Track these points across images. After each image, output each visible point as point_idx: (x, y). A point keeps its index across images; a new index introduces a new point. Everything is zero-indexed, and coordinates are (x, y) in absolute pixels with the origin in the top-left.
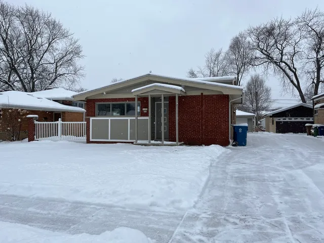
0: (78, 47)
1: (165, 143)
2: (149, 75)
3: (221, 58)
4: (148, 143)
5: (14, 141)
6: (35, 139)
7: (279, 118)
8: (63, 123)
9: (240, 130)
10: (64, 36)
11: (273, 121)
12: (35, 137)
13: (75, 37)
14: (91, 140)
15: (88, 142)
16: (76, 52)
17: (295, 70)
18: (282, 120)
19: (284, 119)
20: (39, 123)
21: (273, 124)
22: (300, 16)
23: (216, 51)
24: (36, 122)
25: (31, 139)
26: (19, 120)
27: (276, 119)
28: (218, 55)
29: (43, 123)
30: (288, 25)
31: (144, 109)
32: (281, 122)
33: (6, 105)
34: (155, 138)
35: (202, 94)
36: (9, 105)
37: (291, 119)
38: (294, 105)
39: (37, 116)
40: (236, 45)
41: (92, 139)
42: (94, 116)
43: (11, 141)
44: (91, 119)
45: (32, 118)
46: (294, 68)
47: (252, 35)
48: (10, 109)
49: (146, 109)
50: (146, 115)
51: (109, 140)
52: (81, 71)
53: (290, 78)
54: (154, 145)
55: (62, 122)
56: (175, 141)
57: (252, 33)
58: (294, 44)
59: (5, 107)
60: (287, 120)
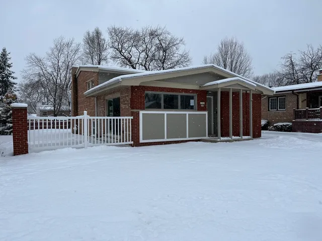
2: (212, 67)
8: (92, 118)
31: (201, 103)
34: (213, 133)
41: (143, 139)
42: (144, 109)
44: (141, 113)
49: (204, 103)
50: (203, 109)
55: (89, 117)
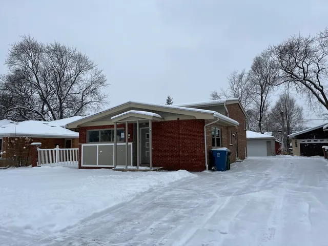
0: (103, 77)
1: (140, 168)
2: (130, 103)
3: (244, 79)
4: (125, 168)
5: (20, 167)
6: (38, 165)
7: (303, 140)
8: (62, 149)
9: (219, 155)
10: (90, 67)
11: (296, 143)
12: (38, 163)
13: (99, 68)
14: (82, 165)
15: (80, 167)
16: (101, 81)
17: (321, 88)
18: (306, 141)
19: (308, 141)
20: (41, 150)
21: (296, 146)
22: (323, 32)
23: (239, 72)
24: (39, 149)
25: (34, 165)
26: (24, 147)
27: (300, 141)
28: (241, 77)
29: (45, 150)
30: (308, 42)
32: (306, 144)
33: (13, 134)
35: (178, 119)
36: (16, 134)
37: (317, 141)
38: (319, 125)
39: (40, 143)
40: (258, 65)
42: (85, 143)
43: (17, 167)
44: (83, 145)
45: (35, 145)
46: (320, 86)
47: (273, 54)
48: (17, 138)
50: (129, 140)
51: (98, 166)
52: (105, 99)
53: (318, 97)
54: (130, 170)
55: (59, 149)
56: (149, 166)
57: (273, 51)
58: (317, 61)
59: (12, 136)
60: (312, 142)
